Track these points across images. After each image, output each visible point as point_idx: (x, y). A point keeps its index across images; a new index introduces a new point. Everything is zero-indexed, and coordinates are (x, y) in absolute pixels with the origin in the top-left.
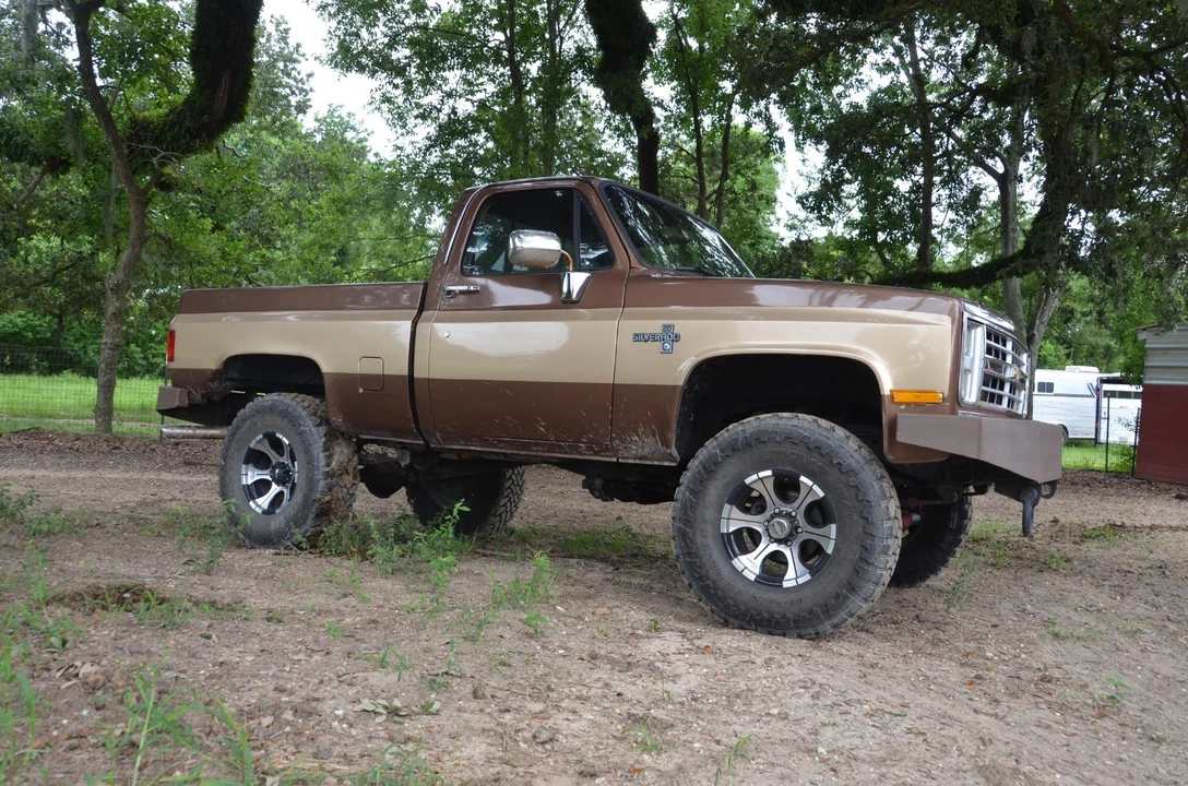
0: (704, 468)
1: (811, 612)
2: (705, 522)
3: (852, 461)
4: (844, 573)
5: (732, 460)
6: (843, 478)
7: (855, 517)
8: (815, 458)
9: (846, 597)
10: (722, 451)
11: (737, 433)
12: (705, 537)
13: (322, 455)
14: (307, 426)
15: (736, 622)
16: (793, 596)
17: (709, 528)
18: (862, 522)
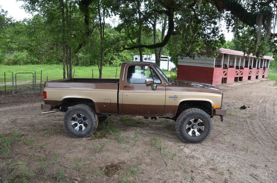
0: (184, 119)
1: (201, 140)
2: (184, 128)
3: (207, 117)
4: (206, 133)
5: (189, 118)
6: (206, 119)
7: (208, 125)
8: (202, 117)
9: (206, 137)
10: (187, 116)
11: (189, 113)
12: (184, 130)
13: (94, 118)
14: (90, 113)
15: (189, 143)
16: (198, 138)
17: (185, 129)
18: (209, 126)
